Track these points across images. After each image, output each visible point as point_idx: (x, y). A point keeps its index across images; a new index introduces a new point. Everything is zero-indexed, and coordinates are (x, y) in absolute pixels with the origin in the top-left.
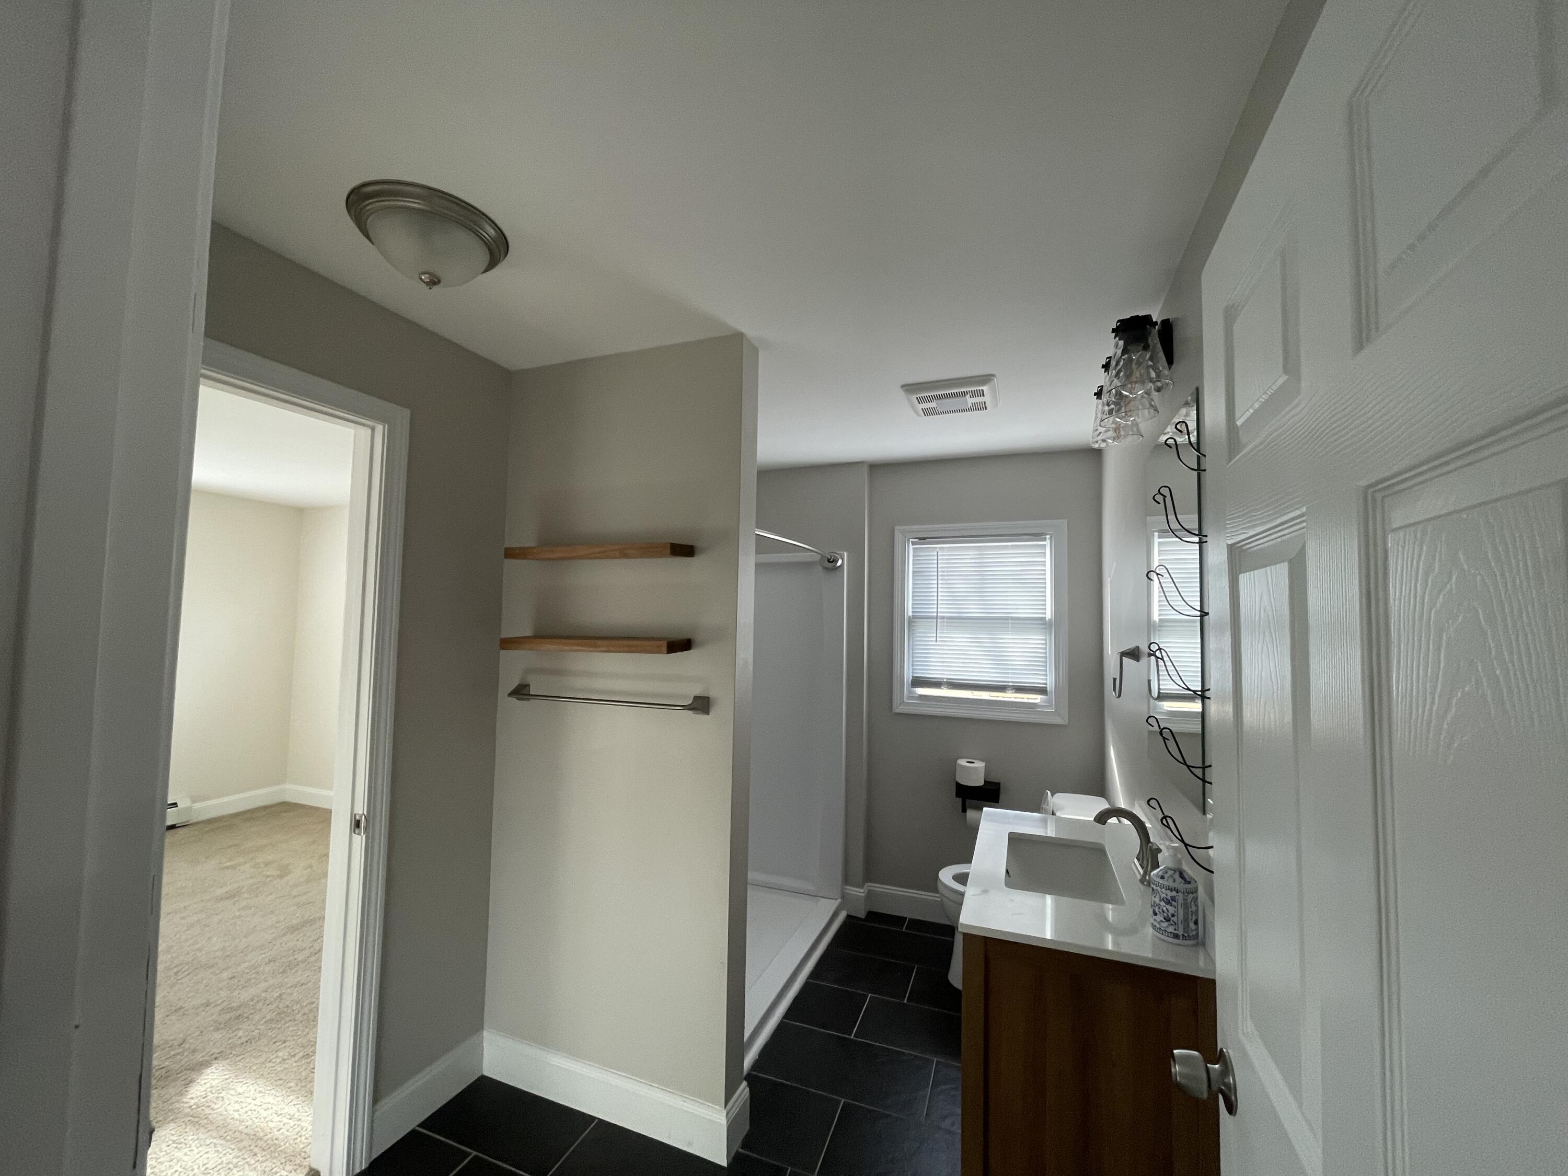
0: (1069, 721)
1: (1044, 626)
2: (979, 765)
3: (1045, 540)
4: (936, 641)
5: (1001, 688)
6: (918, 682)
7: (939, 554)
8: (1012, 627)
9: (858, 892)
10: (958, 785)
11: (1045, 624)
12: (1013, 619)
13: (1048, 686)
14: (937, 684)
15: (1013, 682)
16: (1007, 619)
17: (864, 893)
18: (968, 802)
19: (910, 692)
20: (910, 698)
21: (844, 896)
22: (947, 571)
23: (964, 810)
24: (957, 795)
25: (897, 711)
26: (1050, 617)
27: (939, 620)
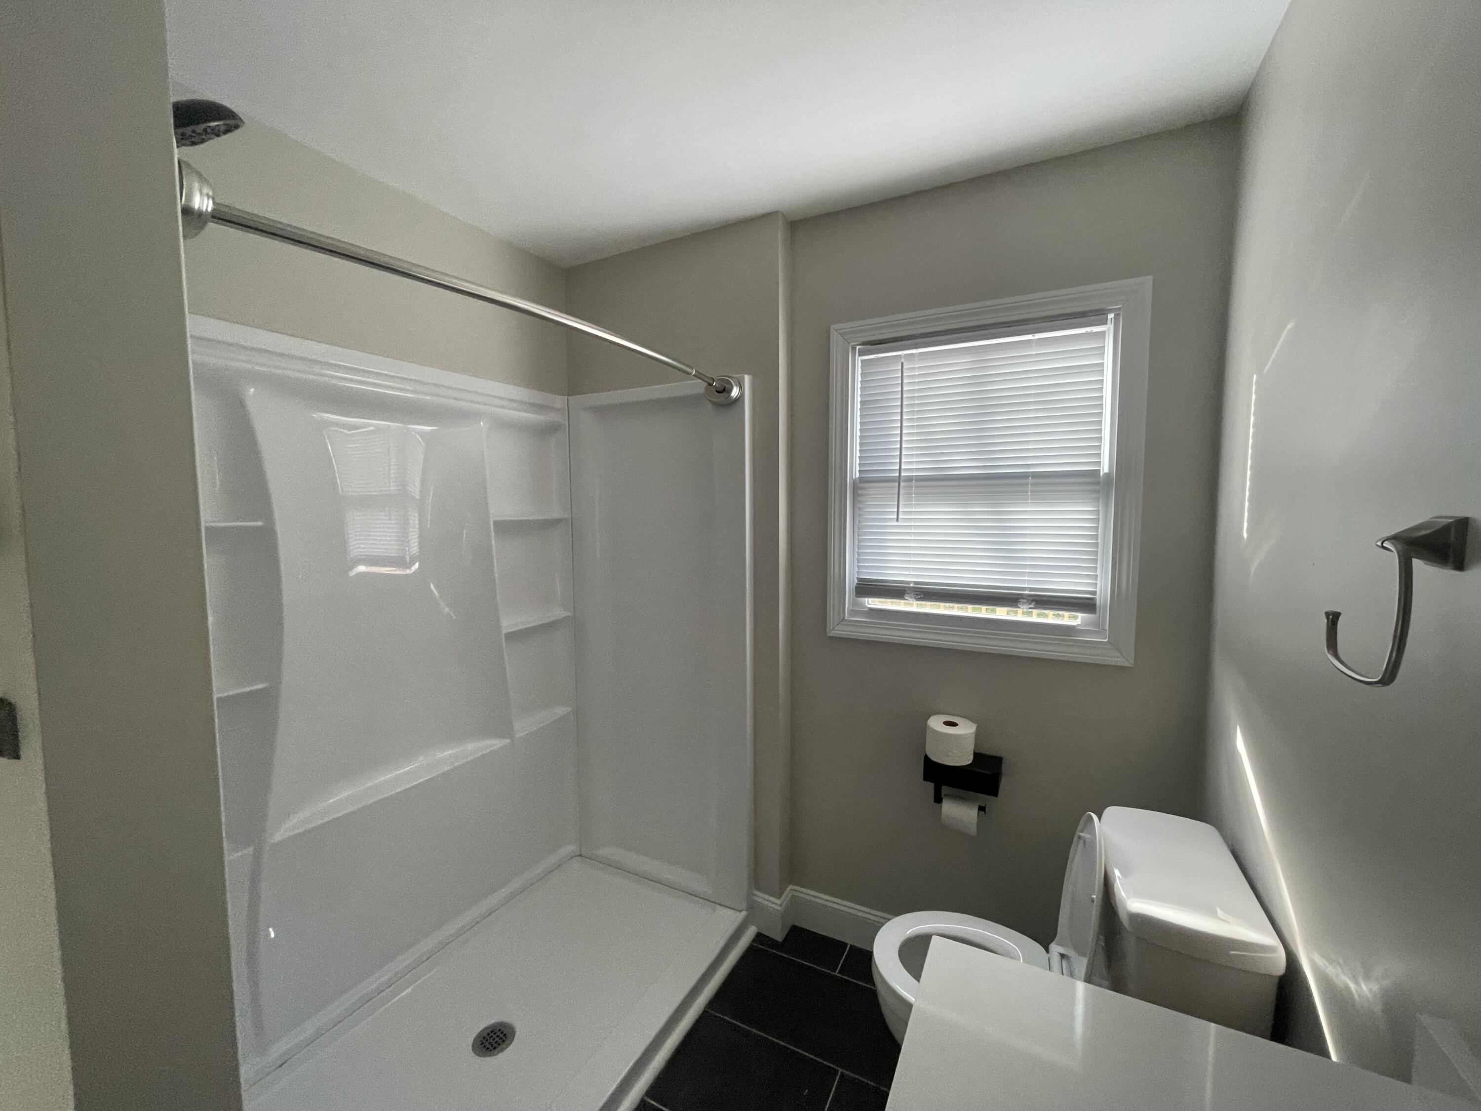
0: (1135, 660)
1: (1097, 488)
2: (966, 729)
3: (1105, 322)
4: (897, 520)
5: (1010, 600)
6: (866, 588)
7: (905, 367)
8: (1032, 492)
9: (773, 904)
10: (927, 761)
11: (1098, 483)
12: (1035, 475)
13: (1097, 597)
14: (896, 591)
15: (1031, 589)
16: (1025, 476)
17: (781, 905)
18: (945, 790)
19: (855, 604)
20: (853, 613)
21: (752, 908)
22: (919, 397)
23: (938, 799)
24: (926, 778)
25: (832, 633)
26: (1106, 470)
27: (902, 484)
